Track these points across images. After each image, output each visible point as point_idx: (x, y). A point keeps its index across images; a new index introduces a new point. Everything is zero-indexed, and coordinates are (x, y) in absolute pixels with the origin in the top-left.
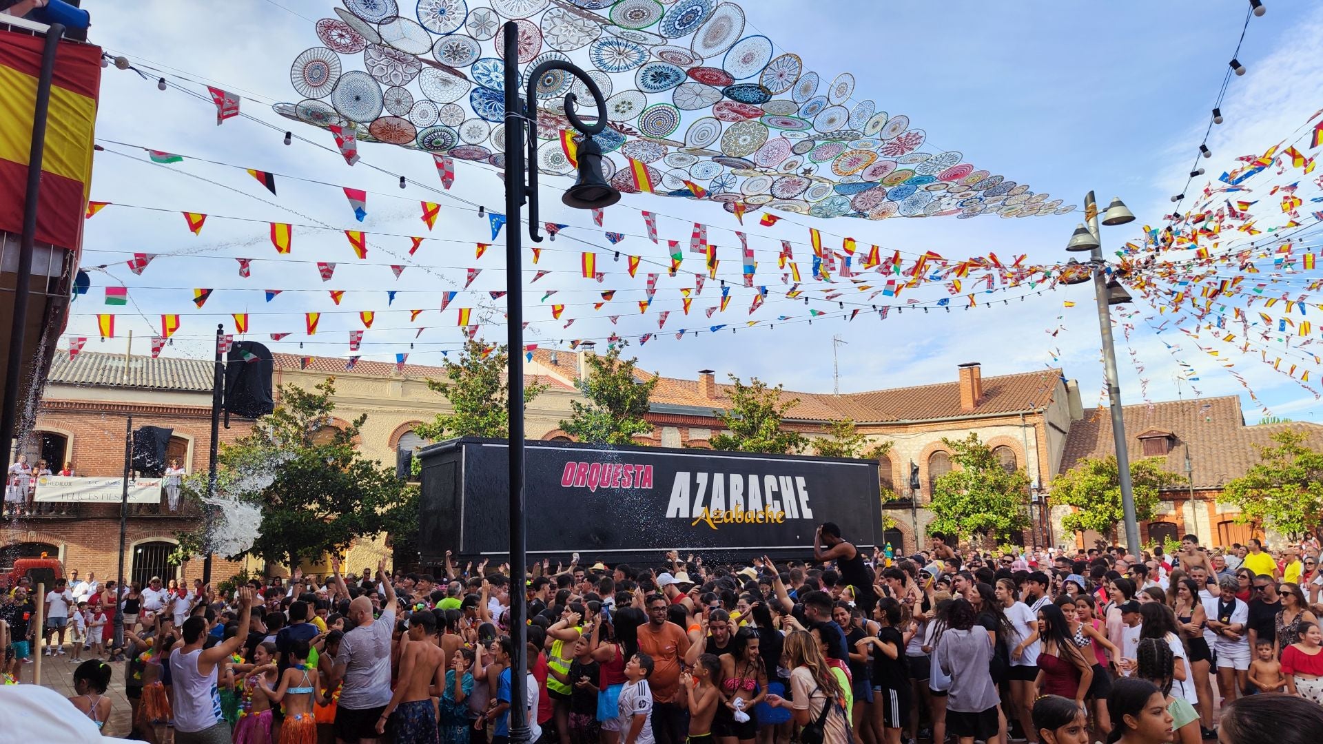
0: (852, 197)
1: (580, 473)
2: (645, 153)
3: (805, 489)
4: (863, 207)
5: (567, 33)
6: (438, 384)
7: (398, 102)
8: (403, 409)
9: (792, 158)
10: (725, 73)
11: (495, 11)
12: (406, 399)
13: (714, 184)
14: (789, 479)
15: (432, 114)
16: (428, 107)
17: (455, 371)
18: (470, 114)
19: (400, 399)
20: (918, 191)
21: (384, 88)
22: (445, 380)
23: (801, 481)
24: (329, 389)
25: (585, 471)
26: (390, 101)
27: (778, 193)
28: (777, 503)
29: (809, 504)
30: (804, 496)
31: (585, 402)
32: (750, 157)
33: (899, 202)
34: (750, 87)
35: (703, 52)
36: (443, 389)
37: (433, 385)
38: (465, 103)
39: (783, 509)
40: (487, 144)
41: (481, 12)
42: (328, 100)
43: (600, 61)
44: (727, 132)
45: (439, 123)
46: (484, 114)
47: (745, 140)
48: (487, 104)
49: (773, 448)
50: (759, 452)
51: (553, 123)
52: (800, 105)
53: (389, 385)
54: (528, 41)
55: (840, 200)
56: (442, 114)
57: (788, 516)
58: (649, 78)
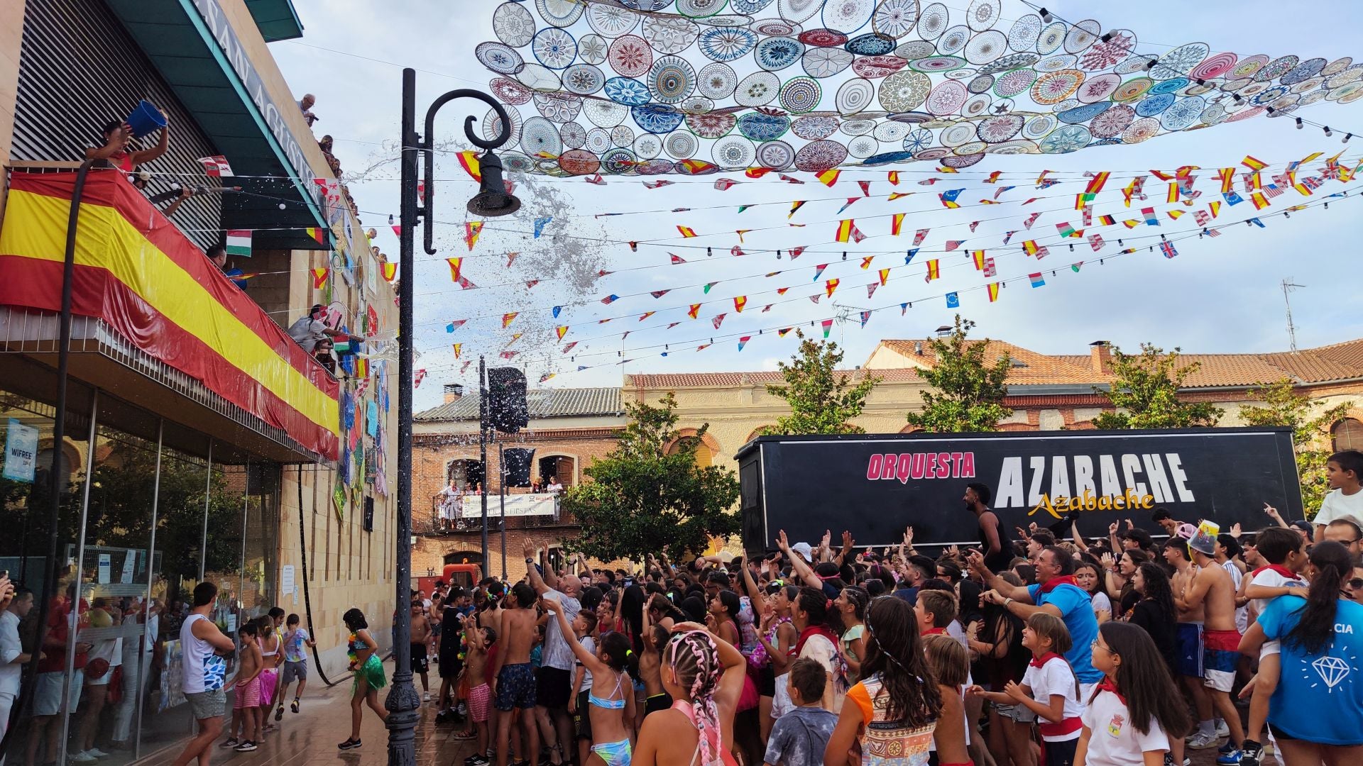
0: (1088, 123)
1: (888, 465)
2: (817, 129)
3: (1180, 467)
4: (1108, 132)
5: (669, 36)
6: (776, 388)
7: (573, 136)
8: (755, 415)
9: (972, 99)
10: (829, 30)
11: (598, 35)
12: (756, 405)
13: (906, 144)
14: (1157, 457)
15: (605, 139)
16: (601, 134)
17: (791, 375)
18: (638, 131)
19: (752, 405)
20: (1177, 99)
21: (559, 126)
22: (783, 383)
23: (1174, 459)
24: (671, 402)
25: (893, 462)
26: (567, 137)
27: (988, 138)
28: (1142, 486)
29: (1188, 485)
30: (1180, 477)
31: (935, 391)
32: (922, 109)
33: (1159, 117)
34: (867, 37)
35: (796, 18)
36: (782, 393)
37: (772, 390)
38: (630, 122)
39: (1150, 492)
40: (663, 156)
41: (587, 40)
42: (518, 148)
43: (712, 52)
44: (881, 88)
45: (613, 146)
46: (650, 129)
47: (904, 93)
48: (649, 118)
49: (1170, 422)
50: (1153, 428)
51: (714, 121)
52: (934, 42)
53: (740, 393)
54: (638, 53)
55: (1073, 130)
56: (614, 138)
57: (1159, 500)
58: (769, 56)
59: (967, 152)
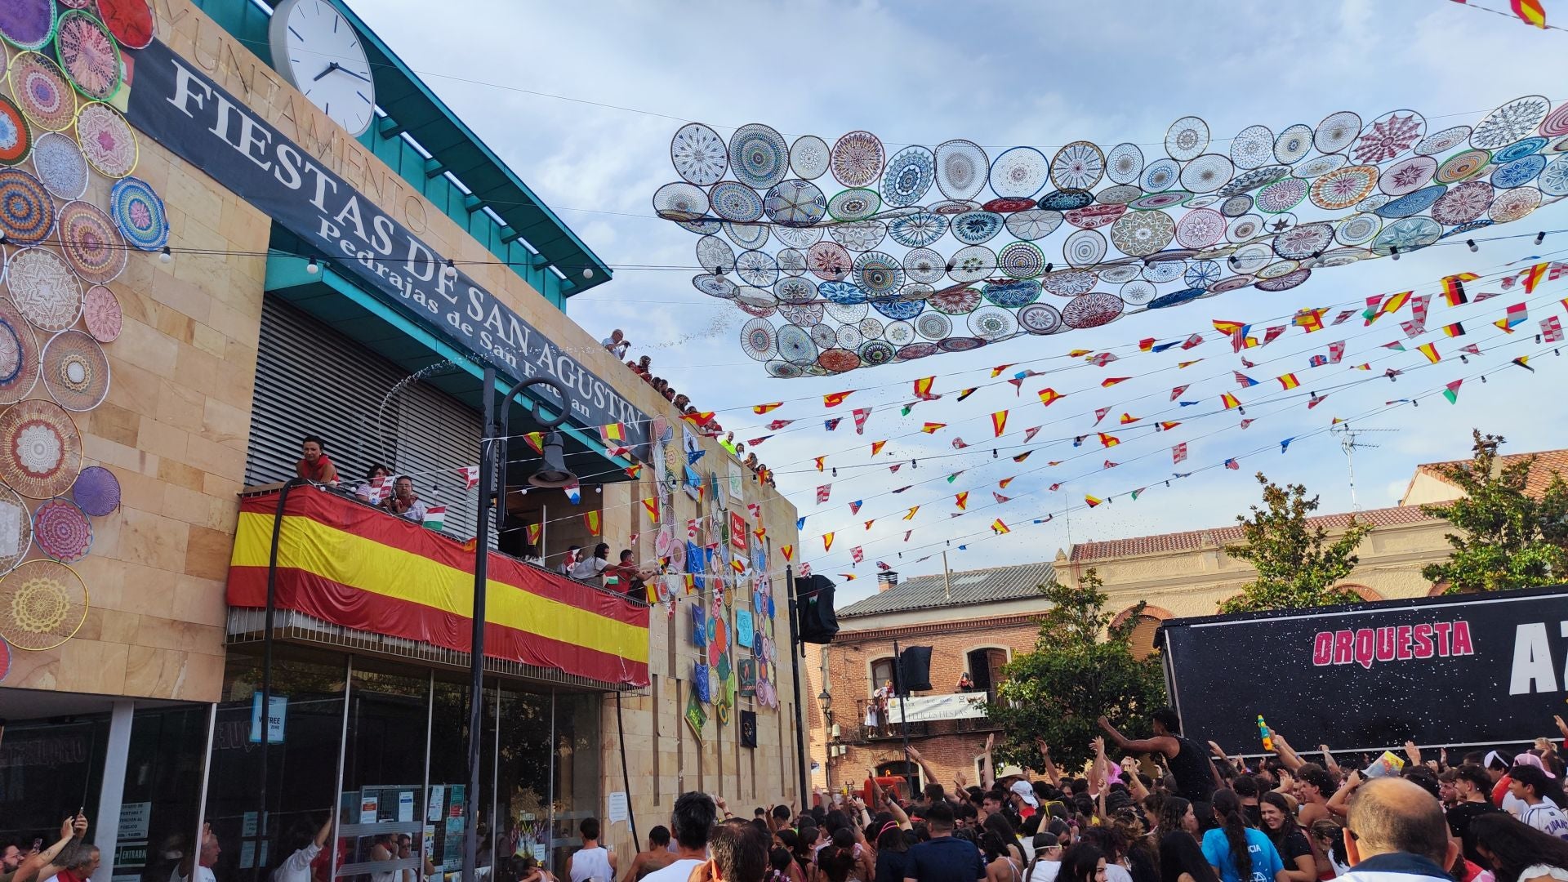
0: (1428, 212)
1: (1341, 646)
2: (1070, 285)
4: (1462, 216)
5: (858, 235)
6: (1238, 549)
7: (824, 337)
8: (1225, 582)
9: (1234, 224)
10: (1006, 199)
11: (792, 249)
12: (1224, 571)
13: (1189, 280)
15: (856, 336)
16: (846, 330)
18: (885, 321)
19: (1218, 571)
21: (808, 330)
22: (1244, 543)
25: (1349, 641)
26: (819, 339)
33: (1534, 183)
34: (1054, 195)
35: (965, 195)
36: (1246, 554)
37: (1234, 551)
38: (873, 313)
40: (919, 339)
41: (783, 255)
42: (778, 357)
43: (907, 241)
44: (1113, 235)
45: (865, 340)
46: (897, 316)
47: (1143, 234)
48: (890, 306)
51: (957, 298)
52: (1136, 183)
53: (1201, 558)
54: (835, 257)
55: (1409, 224)
56: (864, 332)
58: (968, 232)
59: (1274, 274)
